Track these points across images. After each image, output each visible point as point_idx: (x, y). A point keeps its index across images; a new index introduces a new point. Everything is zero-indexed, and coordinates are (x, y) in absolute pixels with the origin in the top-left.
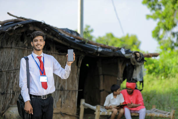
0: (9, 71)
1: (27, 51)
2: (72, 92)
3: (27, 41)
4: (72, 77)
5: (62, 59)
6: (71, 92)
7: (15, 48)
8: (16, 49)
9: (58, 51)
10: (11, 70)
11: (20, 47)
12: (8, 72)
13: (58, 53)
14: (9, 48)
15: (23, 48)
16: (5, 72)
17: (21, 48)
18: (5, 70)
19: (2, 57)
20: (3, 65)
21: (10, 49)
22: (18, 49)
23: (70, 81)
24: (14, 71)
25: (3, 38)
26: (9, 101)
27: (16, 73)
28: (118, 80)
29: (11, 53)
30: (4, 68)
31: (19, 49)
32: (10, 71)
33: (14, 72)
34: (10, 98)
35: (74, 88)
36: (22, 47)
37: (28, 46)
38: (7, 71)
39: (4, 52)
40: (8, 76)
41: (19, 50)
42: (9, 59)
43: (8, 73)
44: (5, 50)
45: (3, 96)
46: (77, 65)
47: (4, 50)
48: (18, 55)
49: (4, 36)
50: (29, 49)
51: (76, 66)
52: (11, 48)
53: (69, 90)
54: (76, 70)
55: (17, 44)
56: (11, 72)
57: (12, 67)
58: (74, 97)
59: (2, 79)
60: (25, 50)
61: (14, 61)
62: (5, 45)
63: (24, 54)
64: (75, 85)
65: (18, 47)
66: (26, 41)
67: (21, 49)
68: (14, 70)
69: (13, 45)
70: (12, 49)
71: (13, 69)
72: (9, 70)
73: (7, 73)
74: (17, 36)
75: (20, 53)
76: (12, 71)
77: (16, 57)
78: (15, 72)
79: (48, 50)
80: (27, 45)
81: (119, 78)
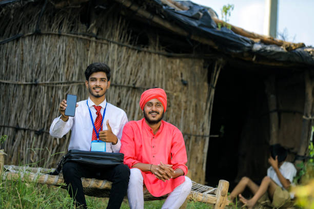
0: (53, 84)
1: (94, 44)
2: (196, 140)
3: (95, 22)
4: (196, 106)
5: (174, 66)
6: (193, 138)
7: (68, 36)
8: (71, 39)
9: (164, 47)
10: (59, 83)
11: (80, 34)
12: (51, 87)
13: (166, 53)
14: (55, 35)
15: (86, 37)
16: (45, 86)
17: (81, 36)
18: (44, 82)
19: (39, 53)
20: (40, 72)
21: (57, 37)
22: (75, 39)
23: (192, 115)
24: (65, 85)
25: (40, 14)
26: (53, 149)
27: (69, 90)
28: (304, 120)
29: (58, 46)
30: (42, 78)
31: (77, 38)
32: (56, 84)
33: (64, 87)
34: (55, 143)
35: (201, 130)
36: (84, 35)
37: (98, 34)
38: (50, 84)
39: (43, 43)
40: (52, 96)
41: (78, 42)
42: (54, 60)
43: (53, 88)
44: (45, 38)
45: (40, 137)
46: (209, 81)
47: (43, 40)
48: (75, 51)
49: (44, 8)
50: (99, 39)
51: (206, 84)
52: (59, 35)
53: (189, 133)
54: (206, 91)
55: (72, 27)
56: (59, 88)
57: (61, 76)
58: (200, 151)
59: (38, 101)
60: (90, 41)
61: (64, 63)
62: (46, 30)
63: (88, 50)
64: (203, 124)
65: (74, 34)
66: (93, 23)
67: (81, 38)
68: (64, 83)
69: (64, 30)
70: (62, 38)
71: (63, 81)
72: (55, 82)
73: (50, 89)
74: (73, 9)
75: (78, 48)
76: (60, 85)
77: (69, 56)
78: (67, 89)
79: (142, 46)
80: (94, 32)
81: (307, 116)
